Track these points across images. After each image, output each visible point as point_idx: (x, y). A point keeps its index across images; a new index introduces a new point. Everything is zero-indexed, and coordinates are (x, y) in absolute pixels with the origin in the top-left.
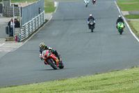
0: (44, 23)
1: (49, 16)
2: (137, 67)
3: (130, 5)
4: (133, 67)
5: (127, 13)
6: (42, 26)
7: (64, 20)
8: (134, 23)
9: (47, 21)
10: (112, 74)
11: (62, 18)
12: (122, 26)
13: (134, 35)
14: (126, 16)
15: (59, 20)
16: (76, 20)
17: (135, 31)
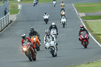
0: (9, 23)
2: (92, 63)
4: (89, 63)
5: (83, 15)
6: (7, 26)
7: (27, 21)
8: (90, 24)
9: (11, 21)
11: (25, 20)
14: (82, 17)
15: (22, 21)
16: (38, 21)
17: (91, 31)
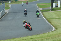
1: (7, 11)
2: (46, 33)
3: (43, 5)
4: (44, 33)
5: (41, 9)
6: (4, 15)
7: (14, 13)
9: (6, 13)
10: (35, 36)
11: (13, 12)
12: (38, 14)
13: (45, 19)
15: (11, 13)
16: (19, 12)
17: (45, 17)
